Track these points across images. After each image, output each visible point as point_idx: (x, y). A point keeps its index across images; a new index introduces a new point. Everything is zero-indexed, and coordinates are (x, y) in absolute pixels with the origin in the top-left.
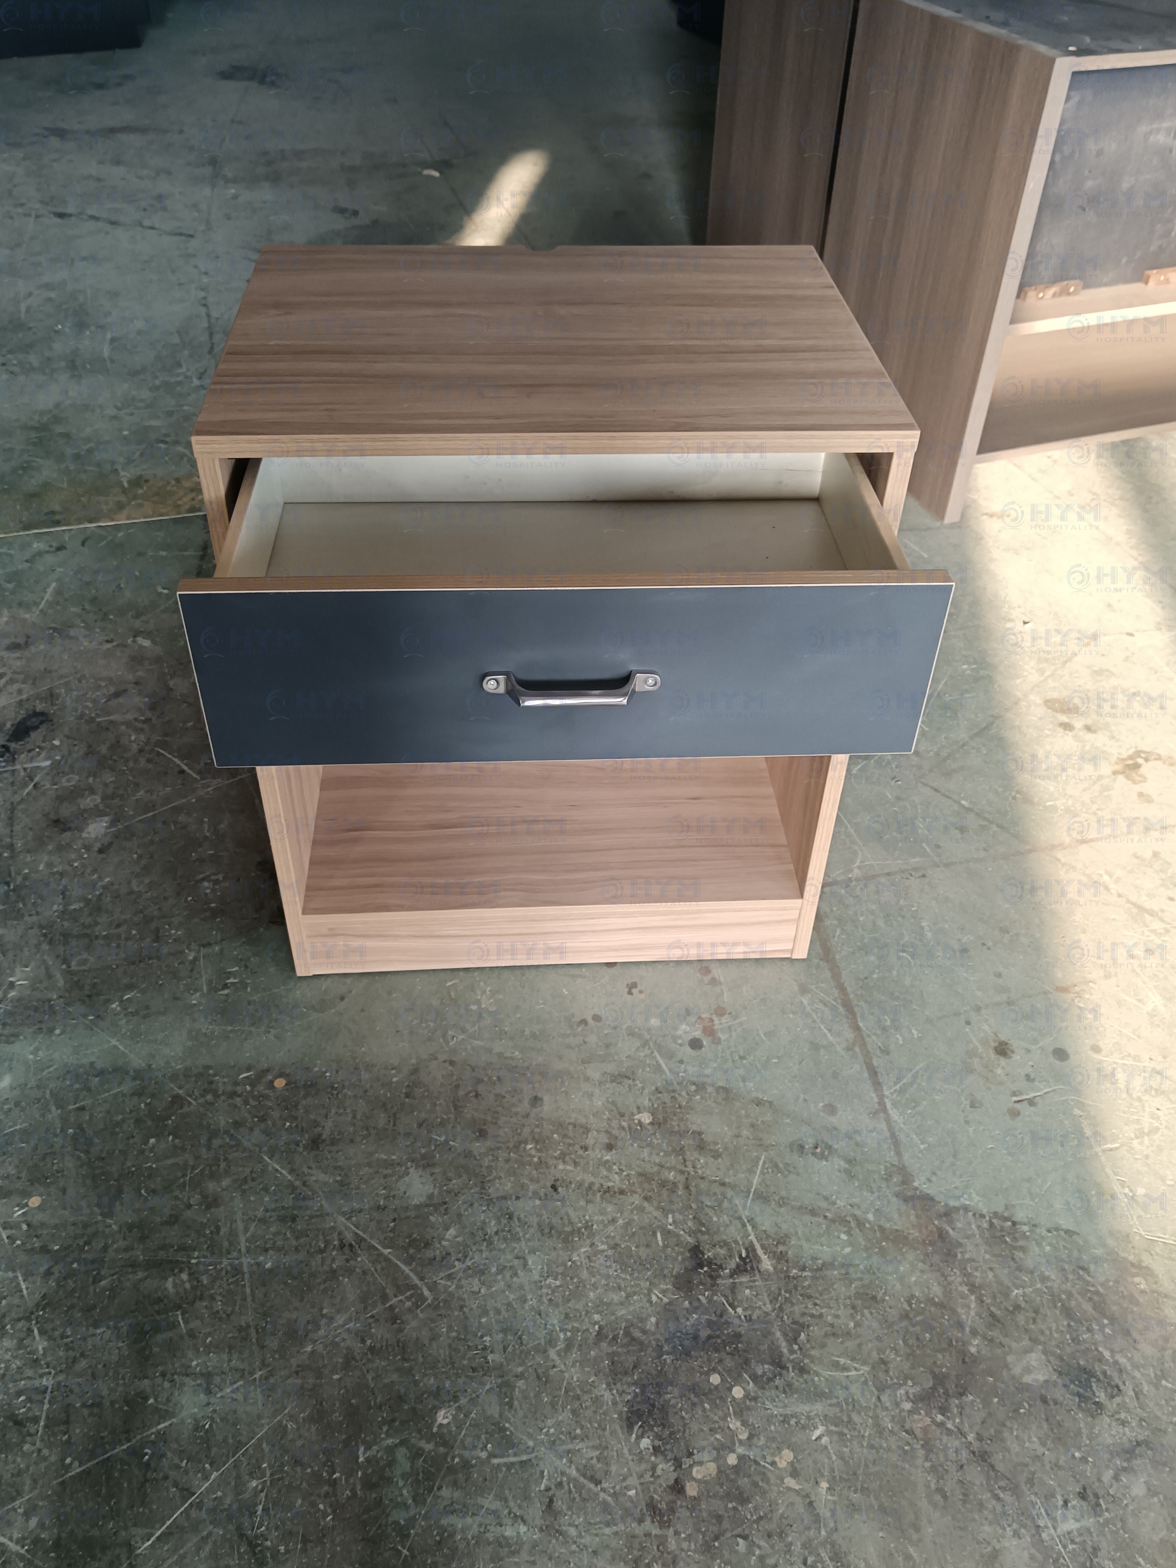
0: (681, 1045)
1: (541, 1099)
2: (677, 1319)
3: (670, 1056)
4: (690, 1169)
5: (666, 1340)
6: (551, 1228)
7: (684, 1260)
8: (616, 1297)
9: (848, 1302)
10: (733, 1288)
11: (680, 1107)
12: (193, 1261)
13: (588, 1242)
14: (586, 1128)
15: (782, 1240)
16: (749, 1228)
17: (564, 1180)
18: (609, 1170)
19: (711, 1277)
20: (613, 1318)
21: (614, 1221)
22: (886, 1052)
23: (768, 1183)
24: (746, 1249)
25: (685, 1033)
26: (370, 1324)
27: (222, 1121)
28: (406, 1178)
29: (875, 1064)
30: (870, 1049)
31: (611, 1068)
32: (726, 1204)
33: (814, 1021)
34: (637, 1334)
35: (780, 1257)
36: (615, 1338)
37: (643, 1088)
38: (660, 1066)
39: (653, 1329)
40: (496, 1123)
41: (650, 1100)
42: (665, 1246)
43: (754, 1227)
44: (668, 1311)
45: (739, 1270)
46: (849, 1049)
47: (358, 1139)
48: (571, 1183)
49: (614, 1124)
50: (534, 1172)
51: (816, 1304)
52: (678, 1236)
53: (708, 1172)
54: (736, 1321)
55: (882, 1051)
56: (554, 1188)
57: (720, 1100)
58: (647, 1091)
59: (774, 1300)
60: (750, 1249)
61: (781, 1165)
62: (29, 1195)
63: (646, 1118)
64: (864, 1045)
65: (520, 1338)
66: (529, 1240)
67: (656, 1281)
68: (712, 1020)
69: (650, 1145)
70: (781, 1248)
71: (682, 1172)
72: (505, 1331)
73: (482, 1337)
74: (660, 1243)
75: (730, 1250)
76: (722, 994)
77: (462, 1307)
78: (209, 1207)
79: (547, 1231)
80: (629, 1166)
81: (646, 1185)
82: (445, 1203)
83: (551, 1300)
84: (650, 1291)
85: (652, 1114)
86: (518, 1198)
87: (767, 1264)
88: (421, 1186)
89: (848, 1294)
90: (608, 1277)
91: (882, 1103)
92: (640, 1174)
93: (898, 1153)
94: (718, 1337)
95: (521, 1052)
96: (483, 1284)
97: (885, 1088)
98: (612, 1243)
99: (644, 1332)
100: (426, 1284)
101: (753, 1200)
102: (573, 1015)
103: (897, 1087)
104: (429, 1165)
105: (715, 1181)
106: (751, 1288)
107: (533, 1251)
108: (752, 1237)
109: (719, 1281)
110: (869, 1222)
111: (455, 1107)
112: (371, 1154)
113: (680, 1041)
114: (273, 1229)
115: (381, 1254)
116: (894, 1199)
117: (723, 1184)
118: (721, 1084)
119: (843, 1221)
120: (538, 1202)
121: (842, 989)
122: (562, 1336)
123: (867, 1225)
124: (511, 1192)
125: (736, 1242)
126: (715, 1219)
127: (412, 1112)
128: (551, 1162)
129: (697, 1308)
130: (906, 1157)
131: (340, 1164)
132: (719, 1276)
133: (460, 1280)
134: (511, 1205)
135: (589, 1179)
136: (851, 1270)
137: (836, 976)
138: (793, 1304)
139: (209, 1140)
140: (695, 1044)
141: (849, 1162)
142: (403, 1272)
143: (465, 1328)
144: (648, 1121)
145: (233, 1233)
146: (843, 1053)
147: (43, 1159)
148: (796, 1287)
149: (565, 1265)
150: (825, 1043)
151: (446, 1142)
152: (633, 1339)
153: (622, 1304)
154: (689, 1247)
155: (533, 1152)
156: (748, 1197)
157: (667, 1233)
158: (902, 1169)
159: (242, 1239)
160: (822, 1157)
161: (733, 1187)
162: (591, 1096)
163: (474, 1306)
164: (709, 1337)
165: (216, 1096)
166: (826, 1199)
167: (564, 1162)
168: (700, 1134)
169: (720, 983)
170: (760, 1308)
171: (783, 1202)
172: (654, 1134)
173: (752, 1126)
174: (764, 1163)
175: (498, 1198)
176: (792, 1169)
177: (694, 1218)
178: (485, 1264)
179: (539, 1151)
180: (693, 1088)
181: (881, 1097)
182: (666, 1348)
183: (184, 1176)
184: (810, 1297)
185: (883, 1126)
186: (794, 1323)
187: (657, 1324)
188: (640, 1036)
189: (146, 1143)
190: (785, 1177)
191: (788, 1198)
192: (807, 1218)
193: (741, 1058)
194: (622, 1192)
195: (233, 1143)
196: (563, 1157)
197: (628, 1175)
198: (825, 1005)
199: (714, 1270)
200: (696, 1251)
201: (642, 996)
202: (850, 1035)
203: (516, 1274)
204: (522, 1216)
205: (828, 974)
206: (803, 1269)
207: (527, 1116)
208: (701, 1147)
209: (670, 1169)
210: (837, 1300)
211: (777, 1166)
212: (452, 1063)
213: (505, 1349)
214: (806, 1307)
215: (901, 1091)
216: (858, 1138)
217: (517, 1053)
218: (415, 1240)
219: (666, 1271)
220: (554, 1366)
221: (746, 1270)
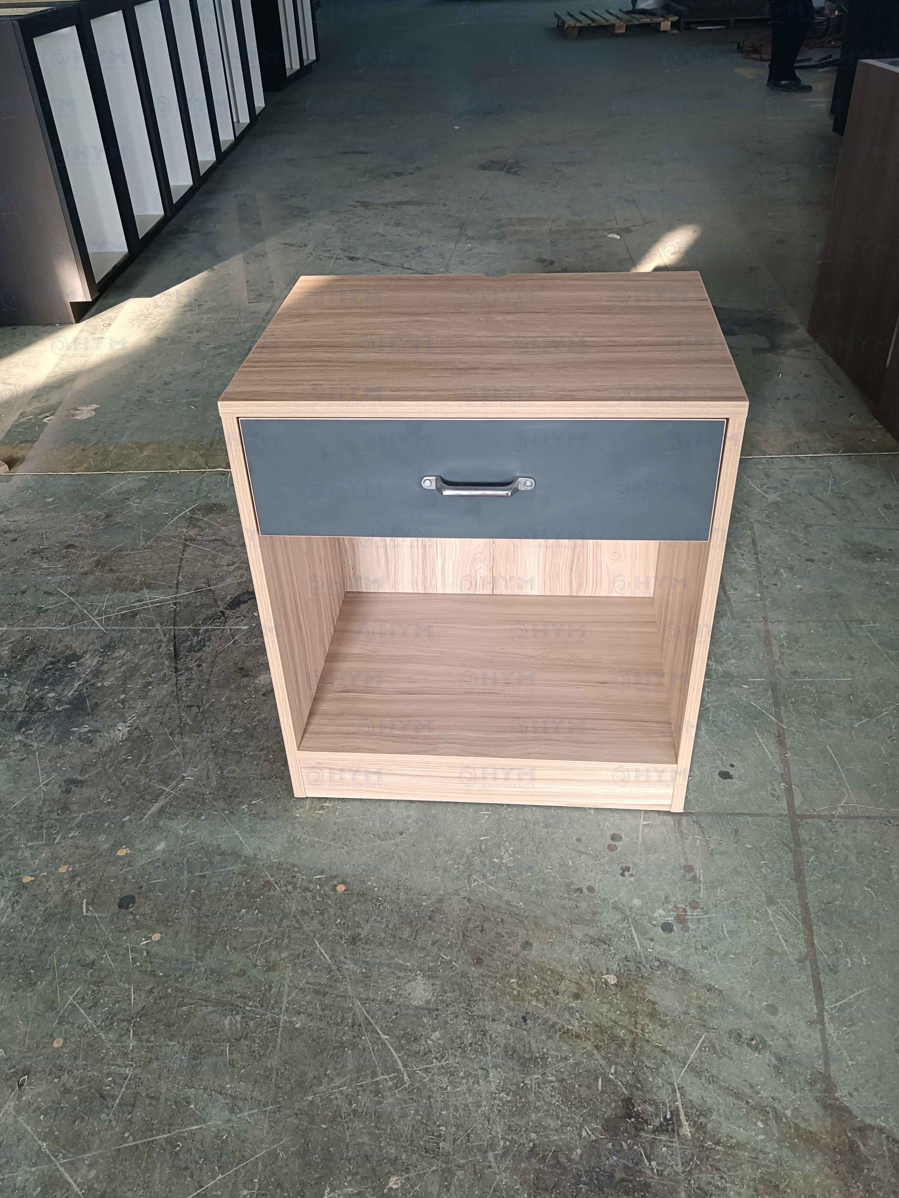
0: (654, 925)
1: (531, 944)
2: (599, 1156)
3: (643, 932)
4: (639, 1031)
5: (586, 1172)
6: (514, 1052)
7: (616, 1107)
8: (553, 1124)
9: (752, 1184)
10: (653, 1143)
11: (642, 977)
12: (248, 1008)
13: (541, 1071)
14: (561, 976)
15: (705, 1112)
16: (678, 1095)
17: (533, 1015)
18: (572, 1015)
19: (636, 1128)
20: (546, 1140)
21: (566, 1058)
22: (834, 970)
23: (703, 1059)
24: (671, 1112)
25: (660, 916)
26: (358, 1091)
27: (294, 907)
28: (413, 983)
29: (822, 980)
30: (819, 965)
31: (592, 932)
32: (663, 1069)
33: (774, 930)
34: (563, 1160)
35: (700, 1127)
36: (544, 1157)
37: (615, 954)
38: (634, 939)
39: (577, 1159)
40: (491, 956)
41: (618, 965)
42: (603, 1092)
43: (682, 1095)
44: (593, 1146)
45: (660, 1129)
46: (800, 961)
47: (386, 943)
48: (538, 1018)
49: (585, 978)
50: (512, 1002)
51: (722, 1177)
52: (616, 1085)
53: (654, 1038)
54: (649, 1172)
55: (831, 970)
56: (524, 1019)
57: (677, 979)
58: (618, 957)
59: (685, 1163)
60: (675, 1113)
61: (718, 1047)
62: (154, 932)
63: (612, 980)
64: (814, 961)
65: (468, 1135)
66: (494, 1057)
67: (589, 1118)
68: (685, 911)
69: (610, 1003)
70: (702, 1119)
71: (632, 1032)
72: (458, 1126)
73: (439, 1126)
74: (600, 1088)
75: (657, 1108)
76: (699, 891)
77: (430, 1097)
78: (268, 970)
79: (510, 1053)
80: (589, 1017)
81: (599, 1036)
82: (437, 1010)
83: (500, 1111)
84: (582, 1126)
85: (618, 977)
86: (494, 1020)
87: (686, 1130)
88: (423, 992)
89: (753, 1176)
90: (551, 1104)
91: (820, 1014)
92: (596, 1025)
93: (827, 1063)
94: (631, 1182)
95: (525, 903)
96: (450, 1083)
97: (826, 1003)
98: (560, 1077)
99: (569, 1160)
100: (407, 1071)
101: (686, 1071)
102: (572, 883)
103: (838, 1005)
104: (432, 977)
105: (658, 1047)
106: (668, 1147)
107: (495, 1067)
108: (679, 1103)
109: (642, 1134)
110: (786, 1118)
111: (464, 936)
112: (393, 958)
113: (654, 923)
114: (308, 998)
115: (380, 1039)
116: (815, 1103)
117: (664, 1051)
118: (681, 966)
119: (763, 1110)
120: (509, 1027)
121: (805, 907)
122: (502, 1143)
123: (784, 1120)
124: (490, 1013)
125: (664, 1104)
126: (650, 1079)
127: (430, 931)
128: (527, 997)
129: (618, 1151)
130: (833, 1068)
131: (368, 959)
132: (643, 1129)
133: (433, 1075)
134: (488, 1025)
135: (554, 1018)
136: (761, 1156)
137: (802, 895)
138: (701, 1172)
139: (281, 920)
140: (667, 927)
141: (779, 1059)
142: (392, 1057)
143: (429, 1115)
144: (612, 983)
145: (279, 994)
146: (795, 963)
147: (170, 907)
148: (707, 1157)
149: (519, 1085)
150: (779, 951)
151: (451, 961)
152: (559, 1163)
153: (556, 1130)
154: (623, 1097)
155: (515, 986)
156: (683, 1067)
157: (607, 1081)
158: (827, 1078)
159: (285, 1000)
160: (756, 1049)
161: (672, 1056)
162: (571, 951)
163: (439, 1099)
164: (623, 1180)
165: (295, 888)
166: (752, 1086)
167: (537, 1000)
168: (654, 1003)
169: (700, 881)
170: (672, 1166)
171: (712, 1080)
172: (616, 994)
173: (700, 1007)
174: (704, 1042)
175: (478, 1016)
176: (727, 1054)
177: (633, 1074)
178: (455, 1067)
179: (519, 985)
180: (657, 964)
181: (821, 1010)
182: (584, 1179)
183: (258, 942)
184: (718, 1170)
185: (818, 1036)
186: (699, 1188)
187: (581, 1155)
188: (622, 912)
189: (239, 912)
190: (720, 1058)
191: (718, 1078)
192: (731, 1099)
193: (704, 948)
194: (578, 1036)
195: (297, 926)
196: (537, 996)
197: (586, 1023)
198: (787, 918)
199: (639, 1123)
200: (628, 1102)
201: (632, 879)
202: (803, 949)
203: (478, 1082)
204: (494, 1035)
205: (795, 893)
206: (718, 1143)
207: (517, 955)
208: (653, 1015)
209: (622, 1027)
210: (742, 1179)
211: (714, 1047)
212: (469, 900)
213: (455, 1140)
214: (713, 1178)
215: (841, 1009)
216: (792, 1041)
217: (521, 904)
218: (408, 1034)
219: (599, 1113)
220: (490, 1167)
221: (667, 1131)
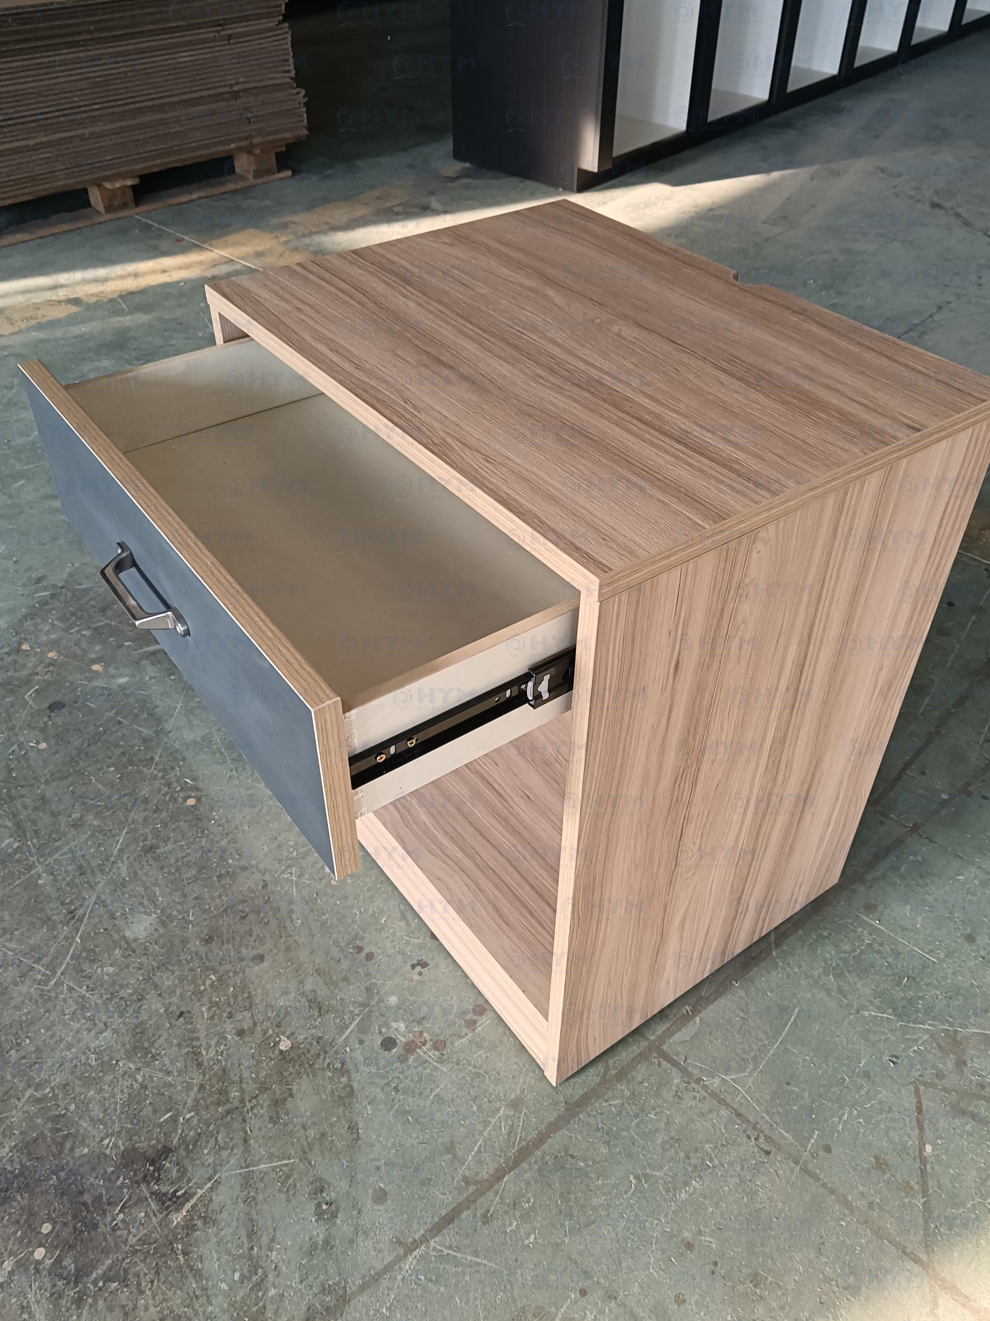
0: (380, 1032)
1: (262, 961)
2: (93, 1169)
3: (363, 1029)
4: (249, 1105)
5: (70, 1170)
6: (141, 1033)
7: (153, 1146)
8: (97, 1111)
9: (166, 1312)
10: (141, 1200)
11: (311, 1066)
12: (29, 843)
13: (140, 1065)
14: (251, 1007)
15: (207, 1220)
16: (209, 1185)
17: (192, 1017)
18: (218, 1044)
19: (145, 1176)
20: (76, 1119)
21: (168, 1073)
22: (486, 1219)
23: (266, 1178)
24: (186, 1193)
25: (397, 1030)
26: (14, 964)
27: (144, 791)
28: (145, 916)
29: (463, 1216)
30: (479, 1201)
31: (323, 992)
32: (225, 1154)
33: (481, 1133)
34: (68, 1145)
35: (189, 1226)
36: (58, 1130)
37: (315, 1027)
38: (347, 1029)
39: (77, 1155)
40: (223, 944)
41: (306, 1038)
42: (160, 1126)
43: (211, 1188)
44: (100, 1158)
45: (160, 1197)
46: (467, 1181)
47: (166, 870)
48: (192, 1023)
49: (267, 1024)
50: (189, 993)
51: (152, 1282)
52: (176, 1130)
53: (252, 1122)
54: (109, 1218)
55: (484, 1216)
56: (182, 1014)
57: (337, 1094)
58: (314, 1031)
59: (142, 1242)
60: (187, 1196)
61: (291, 1181)
63: (285, 1044)
64: (480, 1193)
65: (35, 1063)
66: (124, 1023)
67: (123, 1134)
68: (424, 1044)
69: (258, 1062)
70: (200, 1224)
71: (242, 1101)
72: (38, 1050)
73: (27, 1037)
74: (162, 1120)
75: (179, 1179)
76: (461, 1037)
77: (48, 1011)
78: (73, 826)
79: (138, 1030)
80: (229, 1056)
81: (215, 1080)
82: (134, 951)
83: (76, 1066)
84: (112, 1135)
85: (291, 1048)
86: (160, 995)
87: (177, 1218)
88: (142, 929)
89: (175, 1308)
90: (113, 1096)
91: (416, 1244)
92: (224, 1070)
93: (363, 1288)
94: (88, 1211)
95: (302, 923)
96: (74, 1013)
97: (437, 1239)
98: (146, 1082)
99: (72, 1150)
100: (60, 978)
101: (241, 1174)
102: (362, 938)
103: (446, 1251)
104: (163, 924)
105: (246, 1132)
106: (147, 1215)
107: (115, 1031)
108: (200, 1192)
109: (143, 1186)
110: (264, 1294)
111: (225, 911)
112: (157, 884)
113: (384, 1030)
114: (70, 868)
115: (74, 938)
116: (304, 1309)
117: (246, 1141)
118: (355, 1085)
119: (254, 1268)
120: (162, 1011)
121: (541, 1139)
122: (48, 1090)
123: (260, 1294)
124: (164, 988)
125: (189, 1181)
126: (206, 1151)
127: (206, 887)
128: (205, 1000)
129: (110, 1180)
130: (363, 1298)
131: (140, 872)
132: (148, 1183)
133: (70, 997)
134: (152, 996)
135: (202, 1034)
136: (203, 1300)
137: (554, 1127)
138: (144, 1261)
139: (125, 795)
140: (389, 1043)
141: (326, 1242)
142: (65, 959)
143: (32, 1023)
144: (282, 1048)
145: (58, 849)
146: (458, 1177)
148: (164, 1255)
149: (112, 1060)
150: (460, 1154)
151: (190, 922)
152: (62, 1145)
153: (92, 1119)
154: (168, 1144)
155: (208, 982)
156: (241, 1168)
157: (174, 1119)
158: (344, 1300)
159: (56, 856)
160: (319, 1214)
161: (247, 1150)
162: (286, 992)
163: (52, 1018)
164: (85, 1204)
165: (163, 777)
166: (273, 1240)
167: (209, 1009)
168: (291, 1095)
169: (474, 1030)
170: (130, 1233)
171: (250, 1201)
172: (271, 1059)
173: (323, 1135)
174: (287, 1165)
175: (154, 982)
176: (291, 1193)
177: (199, 1134)
178: (91, 1005)
179: (212, 985)
180: (338, 1065)
181: (424, 1240)
182: (62, 1174)
183: (92, 799)
184: (158, 1273)
185: (388, 1259)
186: (126, 1272)
187: (84, 1155)
188: (370, 997)
189: (108, 767)
190: (280, 1191)
191: (256, 1204)
192: (243, 1233)
193: (396, 1089)
194: (199, 1065)
195: (129, 808)
196: (213, 1004)
197: (219, 1061)
198: (509, 1133)
199: (152, 1176)
200: (166, 1151)
201: (416, 977)
202: (485, 1173)
203: (89, 1031)
204: (144, 1007)
205: (551, 1117)
206: (185, 1253)
207: (241, 960)
208: (276, 1103)
209: (242, 1090)
210: (164, 1300)
211: (288, 1177)
212: (265, 886)
213: (24, 1057)
214: (145, 1275)
215: (443, 1258)
216: (359, 1240)
217: (300, 921)
218: (93, 951)
219: (136, 1138)
220: (19, 1099)
221: (163, 1203)
